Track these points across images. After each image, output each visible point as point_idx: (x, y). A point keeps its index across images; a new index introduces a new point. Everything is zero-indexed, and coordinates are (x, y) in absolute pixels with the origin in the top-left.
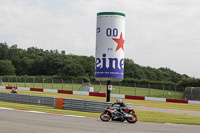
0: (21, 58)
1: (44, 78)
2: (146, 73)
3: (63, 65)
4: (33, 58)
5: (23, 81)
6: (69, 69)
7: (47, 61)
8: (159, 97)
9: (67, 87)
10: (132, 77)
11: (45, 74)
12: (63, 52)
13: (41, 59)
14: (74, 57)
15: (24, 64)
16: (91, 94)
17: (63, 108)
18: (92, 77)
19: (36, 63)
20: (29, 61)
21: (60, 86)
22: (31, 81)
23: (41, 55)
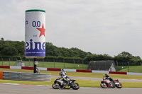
2: (62, 52)
8: (71, 68)
16: (23, 68)
18: (23, 56)
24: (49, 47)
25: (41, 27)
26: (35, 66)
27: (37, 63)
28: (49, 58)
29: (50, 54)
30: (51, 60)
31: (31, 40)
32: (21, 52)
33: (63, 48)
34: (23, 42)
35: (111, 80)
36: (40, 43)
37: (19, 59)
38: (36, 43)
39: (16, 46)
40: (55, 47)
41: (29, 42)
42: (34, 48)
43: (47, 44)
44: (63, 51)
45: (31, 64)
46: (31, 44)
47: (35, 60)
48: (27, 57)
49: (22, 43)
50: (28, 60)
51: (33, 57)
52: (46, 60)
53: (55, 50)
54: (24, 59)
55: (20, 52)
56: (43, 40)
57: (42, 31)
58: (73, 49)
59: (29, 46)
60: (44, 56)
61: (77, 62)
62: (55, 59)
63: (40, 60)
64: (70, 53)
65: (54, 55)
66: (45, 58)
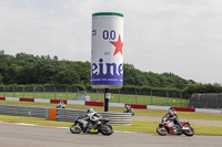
0: (9, 65)
1: (35, 86)
3: (56, 72)
4: (23, 65)
5: (11, 90)
6: (62, 76)
7: (38, 68)
9: (60, 96)
10: (132, 83)
11: (36, 82)
12: (56, 57)
13: (31, 65)
14: (68, 63)
15: (12, 72)
17: (57, 120)
19: (25, 71)
20: (18, 68)
21: (53, 95)
22: (20, 90)
23: (30, 61)
24: (129, 72)
25: (116, 40)
26: (107, 100)
27: (109, 96)
28: (128, 89)
29: (130, 82)
30: (131, 91)
31: (101, 60)
32: (84, 78)
33: (150, 73)
34: (87, 62)
35: (176, 122)
36: (114, 65)
37: (81, 89)
38: (108, 65)
39: (77, 69)
40: (138, 71)
41: (98, 63)
42: (105, 72)
43: (126, 67)
44: (150, 77)
45: (100, 98)
46: (101, 66)
47: (106, 91)
48: (94, 87)
49: (87, 65)
50: (95, 91)
51: (103, 87)
52: (123, 91)
53: (138, 76)
54: (90, 90)
55: (82, 79)
56: (119, 60)
57: (118, 46)
58: (166, 74)
59: (98, 70)
60: (121, 86)
61: (172, 94)
62: (138, 91)
63: (114, 91)
64: (161, 80)
65: (136, 83)
66: (123, 89)
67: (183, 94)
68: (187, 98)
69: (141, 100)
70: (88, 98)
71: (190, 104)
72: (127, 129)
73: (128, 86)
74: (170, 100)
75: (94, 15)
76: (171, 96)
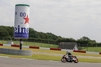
24: (32, 32)
25: (26, 17)
26: (21, 44)
27: (22, 43)
28: (31, 40)
29: (32, 36)
31: (19, 26)
32: (11, 34)
34: (13, 27)
36: (25, 28)
37: (9, 39)
38: (22, 29)
39: (8, 30)
40: (36, 32)
41: (17, 27)
42: (20, 31)
43: (30, 30)
44: (41, 34)
45: (18, 43)
46: (19, 29)
47: (21, 40)
48: (15, 38)
49: (12, 28)
50: (16, 40)
51: (20, 38)
52: (29, 40)
53: (36, 34)
54: (13, 40)
55: (10, 34)
56: (27, 26)
57: (27, 20)
58: (48, 33)
59: (17, 31)
61: (51, 43)
62: (35, 40)
63: (25, 40)
64: (46, 36)
65: (35, 37)
66: (28, 39)
67: (56, 42)
68: (57, 44)
69: (37, 44)
70: (13, 43)
71: (59, 47)
72: (30, 58)
73: (31, 38)
74: (50, 45)
75: (16, 5)
76: (50, 43)
